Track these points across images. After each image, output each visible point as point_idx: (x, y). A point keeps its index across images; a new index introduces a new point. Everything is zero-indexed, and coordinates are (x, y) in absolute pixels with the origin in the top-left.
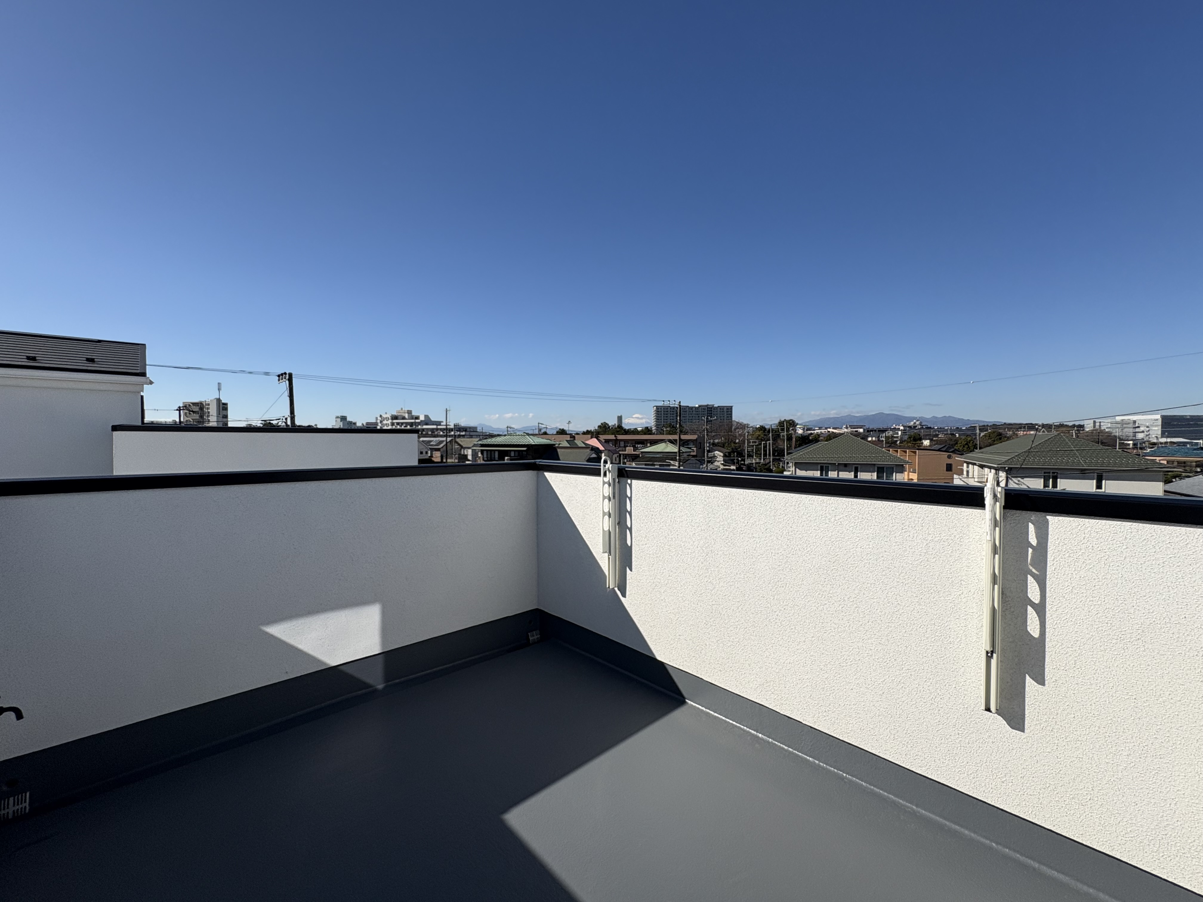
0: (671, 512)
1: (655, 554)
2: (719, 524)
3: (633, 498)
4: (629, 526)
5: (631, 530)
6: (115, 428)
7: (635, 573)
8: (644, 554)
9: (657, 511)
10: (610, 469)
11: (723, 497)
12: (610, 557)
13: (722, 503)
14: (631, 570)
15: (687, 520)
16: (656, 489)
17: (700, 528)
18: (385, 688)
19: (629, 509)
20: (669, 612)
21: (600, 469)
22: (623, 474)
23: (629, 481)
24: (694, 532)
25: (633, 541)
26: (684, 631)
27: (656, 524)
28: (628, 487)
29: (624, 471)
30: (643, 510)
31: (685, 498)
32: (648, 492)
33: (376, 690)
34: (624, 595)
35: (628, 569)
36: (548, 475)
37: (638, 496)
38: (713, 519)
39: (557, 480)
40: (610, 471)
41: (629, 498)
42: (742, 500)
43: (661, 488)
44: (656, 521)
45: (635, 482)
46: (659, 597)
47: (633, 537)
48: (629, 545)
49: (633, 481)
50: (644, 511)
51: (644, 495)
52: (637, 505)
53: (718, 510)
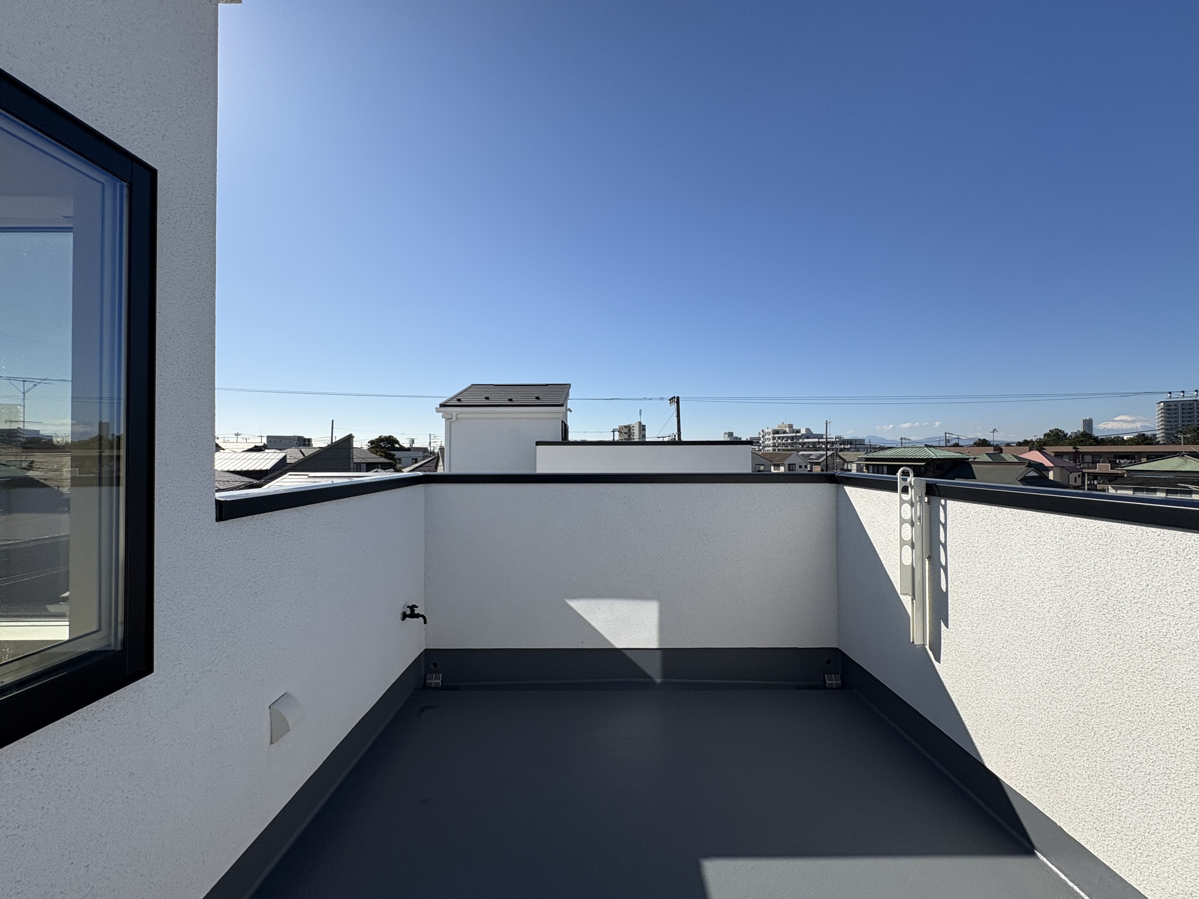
0: (1005, 550)
1: (980, 610)
2: (1088, 581)
3: (948, 526)
4: (944, 564)
5: (946, 569)
6: (538, 443)
7: (952, 631)
8: (965, 608)
9: (984, 547)
10: (913, 484)
11: (1096, 536)
12: (914, 601)
13: (1093, 545)
14: (947, 626)
15: (1030, 566)
16: (982, 515)
17: (1052, 581)
18: (662, 683)
19: (942, 540)
20: (1003, 701)
21: (897, 482)
22: (931, 491)
23: (943, 502)
24: (1042, 586)
25: (949, 585)
26: (1028, 738)
27: (982, 566)
28: (941, 509)
29: (934, 487)
30: (963, 543)
31: (1027, 532)
32: (969, 519)
33: (654, 682)
34: (938, 660)
35: (942, 624)
36: (848, 489)
37: (955, 522)
38: (1078, 571)
39: (857, 496)
40: (912, 487)
41: (942, 524)
42: (1134, 544)
43: (988, 514)
44: (982, 561)
45: (951, 504)
46: (988, 674)
47: (949, 580)
48: (944, 590)
49: (948, 501)
50: (965, 545)
51: (964, 523)
52: (954, 536)
53: (1087, 556)
